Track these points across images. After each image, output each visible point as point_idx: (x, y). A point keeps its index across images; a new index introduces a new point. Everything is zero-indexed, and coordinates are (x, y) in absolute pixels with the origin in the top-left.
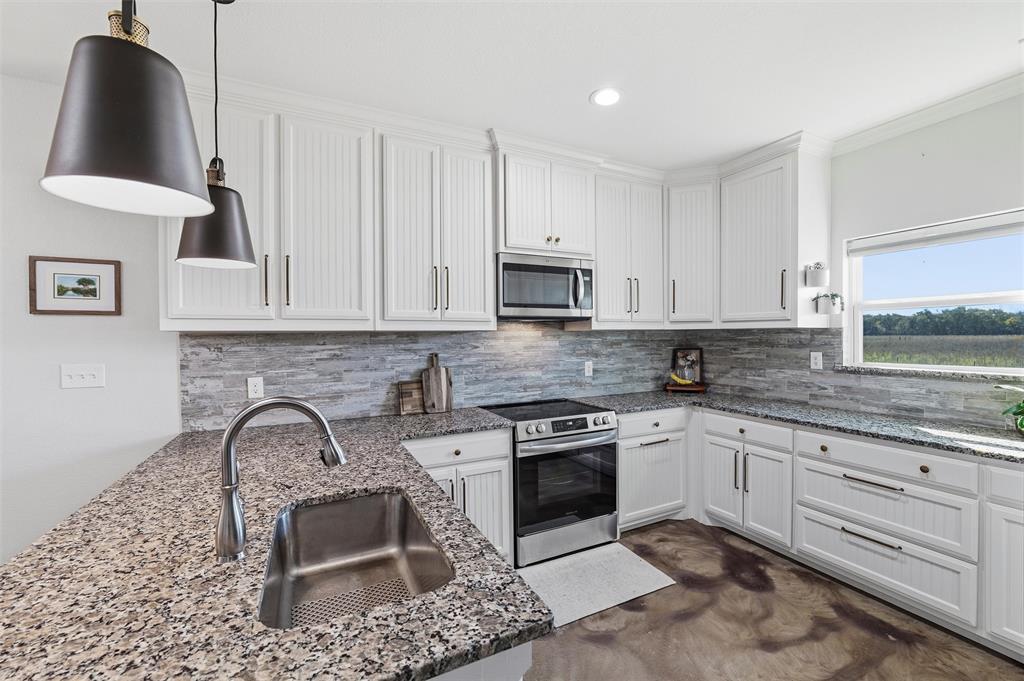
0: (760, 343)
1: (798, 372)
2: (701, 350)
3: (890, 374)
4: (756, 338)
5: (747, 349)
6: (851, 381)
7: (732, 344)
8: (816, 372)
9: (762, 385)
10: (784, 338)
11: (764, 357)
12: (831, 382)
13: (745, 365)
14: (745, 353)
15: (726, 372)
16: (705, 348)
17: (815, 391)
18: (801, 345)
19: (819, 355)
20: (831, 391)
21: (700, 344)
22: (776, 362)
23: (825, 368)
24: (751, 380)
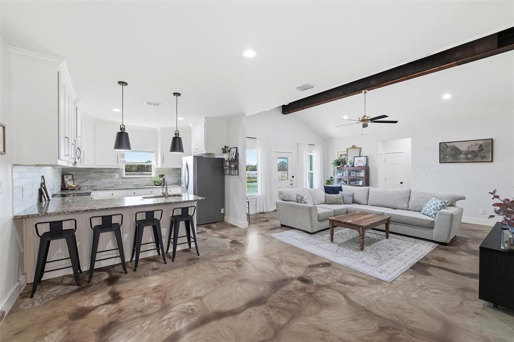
0: (99, 172)
1: (111, 179)
2: (72, 175)
3: (134, 178)
4: (97, 171)
5: (94, 174)
6: (125, 180)
7: (88, 173)
8: (117, 179)
9: (100, 184)
10: (107, 171)
11: (100, 176)
12: (120, 181)
13: (92, 178)
14: (92, 175)
15: (85, 181)
16: (73, 174)
17: (116, 184)
18: (112, 172)
19: (117, 175)
20: (120, 183)
21: (71, 173)
22: (104, 177)
23: (119, 177)
24: (95, 183)
